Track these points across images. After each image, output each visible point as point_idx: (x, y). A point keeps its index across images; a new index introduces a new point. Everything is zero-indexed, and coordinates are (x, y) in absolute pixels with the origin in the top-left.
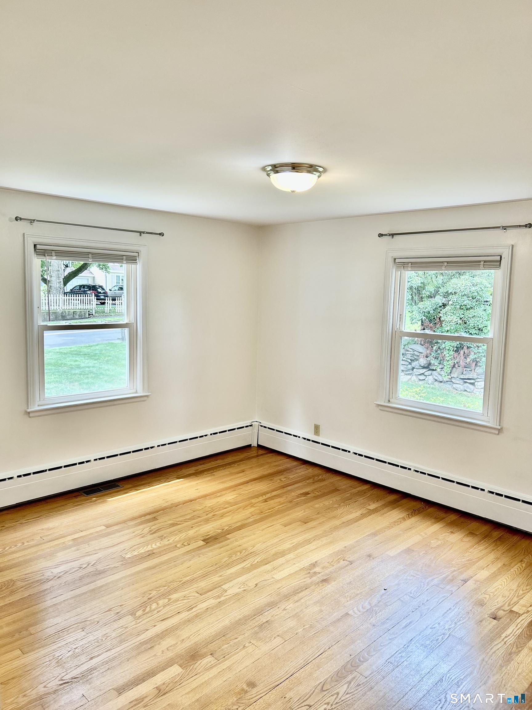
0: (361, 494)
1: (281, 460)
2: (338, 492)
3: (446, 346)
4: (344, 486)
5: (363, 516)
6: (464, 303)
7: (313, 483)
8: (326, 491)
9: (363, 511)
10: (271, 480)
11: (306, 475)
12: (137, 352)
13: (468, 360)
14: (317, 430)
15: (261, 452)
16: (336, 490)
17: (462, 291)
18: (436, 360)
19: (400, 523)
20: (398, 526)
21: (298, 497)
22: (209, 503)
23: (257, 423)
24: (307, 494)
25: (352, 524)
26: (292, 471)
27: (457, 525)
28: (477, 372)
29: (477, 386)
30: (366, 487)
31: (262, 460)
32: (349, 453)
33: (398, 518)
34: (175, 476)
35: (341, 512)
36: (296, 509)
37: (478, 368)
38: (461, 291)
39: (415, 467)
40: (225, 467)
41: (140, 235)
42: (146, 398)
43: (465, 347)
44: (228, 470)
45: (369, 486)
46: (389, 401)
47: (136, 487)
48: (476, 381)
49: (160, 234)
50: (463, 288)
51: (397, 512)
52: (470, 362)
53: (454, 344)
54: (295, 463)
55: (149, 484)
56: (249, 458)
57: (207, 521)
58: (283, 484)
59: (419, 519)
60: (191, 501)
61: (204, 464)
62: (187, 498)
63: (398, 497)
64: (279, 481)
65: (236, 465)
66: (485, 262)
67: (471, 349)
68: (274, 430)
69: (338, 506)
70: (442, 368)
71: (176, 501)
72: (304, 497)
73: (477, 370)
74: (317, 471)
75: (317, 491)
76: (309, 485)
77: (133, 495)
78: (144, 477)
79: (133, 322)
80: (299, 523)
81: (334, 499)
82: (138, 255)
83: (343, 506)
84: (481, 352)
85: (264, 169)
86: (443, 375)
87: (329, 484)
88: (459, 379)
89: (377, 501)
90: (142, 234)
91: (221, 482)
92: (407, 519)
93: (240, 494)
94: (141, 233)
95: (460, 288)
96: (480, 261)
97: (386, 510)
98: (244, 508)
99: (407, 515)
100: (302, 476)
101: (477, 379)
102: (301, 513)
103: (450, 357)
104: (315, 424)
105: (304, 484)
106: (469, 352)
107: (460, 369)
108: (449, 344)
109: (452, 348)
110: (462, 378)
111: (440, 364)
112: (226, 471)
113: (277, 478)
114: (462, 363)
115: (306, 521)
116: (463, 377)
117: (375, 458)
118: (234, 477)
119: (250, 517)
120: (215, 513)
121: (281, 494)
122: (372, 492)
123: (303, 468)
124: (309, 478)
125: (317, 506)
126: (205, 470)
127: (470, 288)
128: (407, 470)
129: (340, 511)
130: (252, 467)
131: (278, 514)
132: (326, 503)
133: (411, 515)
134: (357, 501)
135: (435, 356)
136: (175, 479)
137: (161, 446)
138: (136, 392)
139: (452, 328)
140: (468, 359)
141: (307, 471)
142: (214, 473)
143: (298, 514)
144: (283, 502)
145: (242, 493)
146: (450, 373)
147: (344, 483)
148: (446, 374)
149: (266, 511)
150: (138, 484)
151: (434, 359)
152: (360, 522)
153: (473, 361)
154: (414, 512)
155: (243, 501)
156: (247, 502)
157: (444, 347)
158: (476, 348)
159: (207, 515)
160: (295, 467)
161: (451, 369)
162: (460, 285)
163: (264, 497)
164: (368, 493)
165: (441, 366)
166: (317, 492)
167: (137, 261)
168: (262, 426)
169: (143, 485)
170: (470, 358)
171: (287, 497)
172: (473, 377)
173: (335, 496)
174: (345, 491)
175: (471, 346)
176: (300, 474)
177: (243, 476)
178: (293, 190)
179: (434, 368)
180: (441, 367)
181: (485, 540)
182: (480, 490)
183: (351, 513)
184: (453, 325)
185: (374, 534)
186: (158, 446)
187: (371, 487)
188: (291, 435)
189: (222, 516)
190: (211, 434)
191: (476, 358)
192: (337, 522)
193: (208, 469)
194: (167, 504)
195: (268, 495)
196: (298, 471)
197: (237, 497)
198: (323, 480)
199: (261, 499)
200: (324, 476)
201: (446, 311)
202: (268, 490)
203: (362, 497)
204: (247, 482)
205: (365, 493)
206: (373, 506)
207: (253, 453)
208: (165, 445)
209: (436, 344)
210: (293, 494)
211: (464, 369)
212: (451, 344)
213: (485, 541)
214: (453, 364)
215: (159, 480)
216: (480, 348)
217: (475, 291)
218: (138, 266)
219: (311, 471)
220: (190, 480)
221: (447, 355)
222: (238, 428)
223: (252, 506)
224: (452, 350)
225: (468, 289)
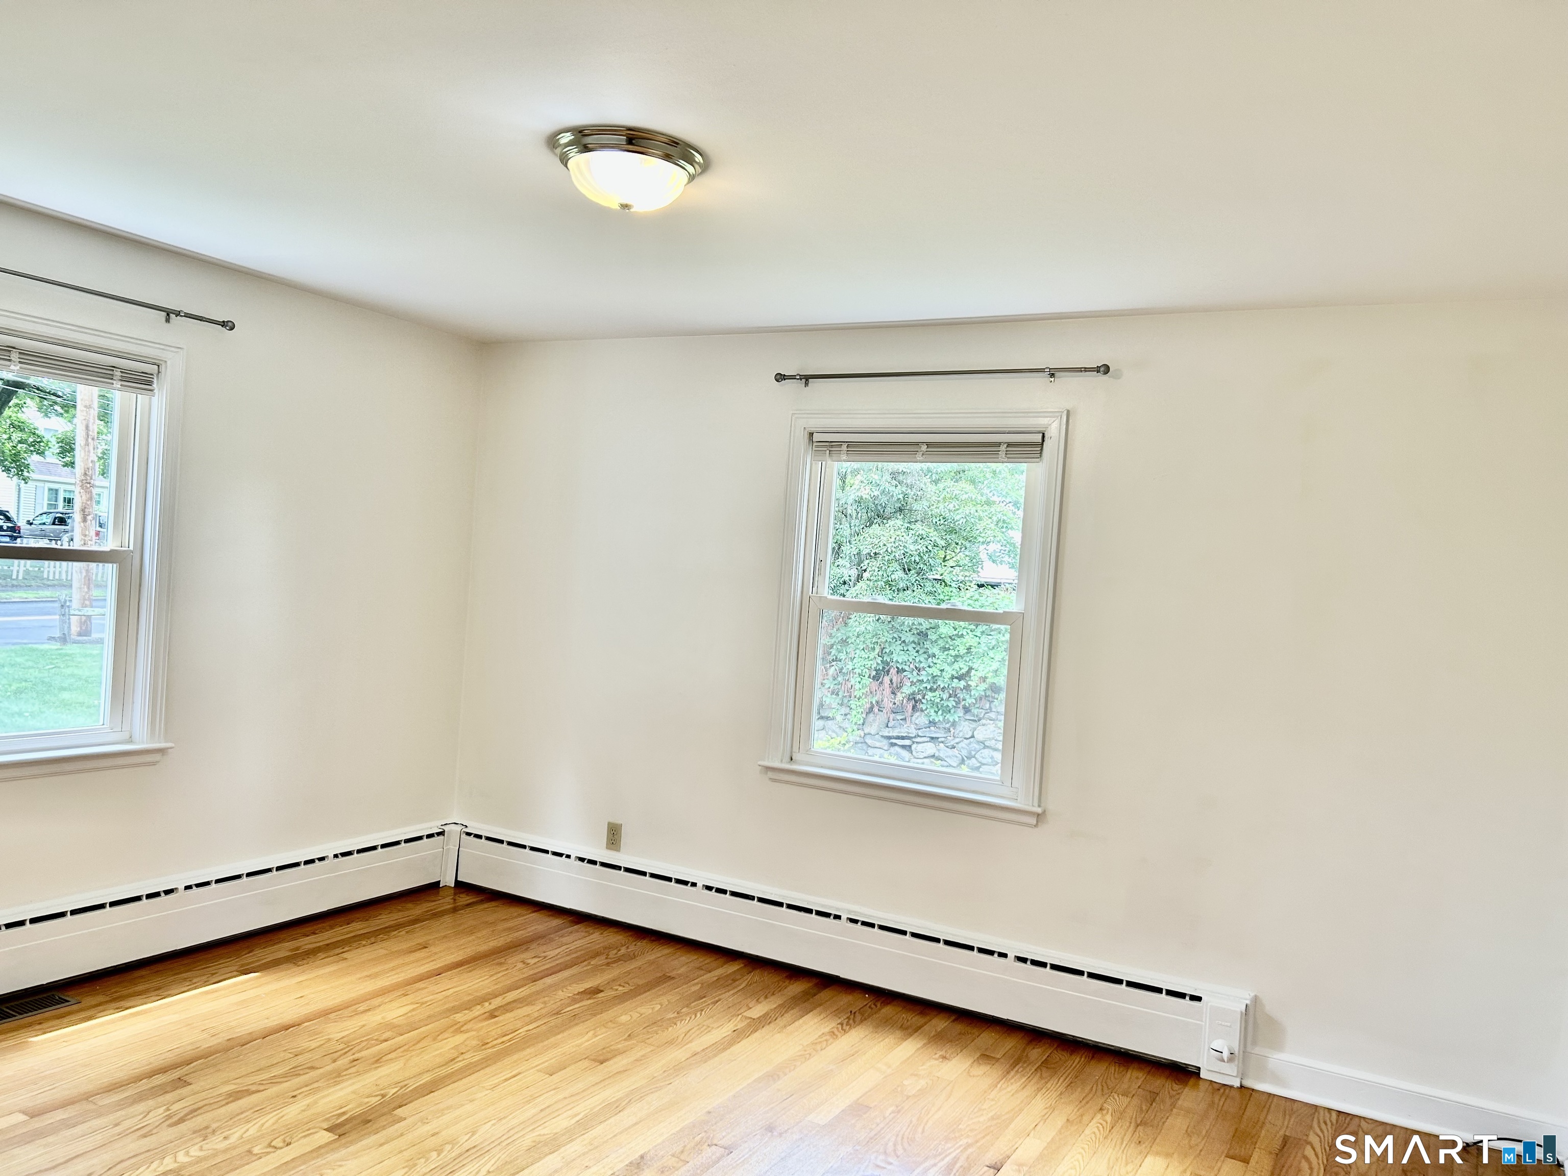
0: (727, 983)
1: (520, 915)
2: (669, 983)
3: (855, 666)
4: (681, 967)
5: (738, 1035)
6: (893, 577)
7: (608, 964)
8: (641, 982)
9: (736, 1023)
10: (501, 964)
11: (587, 948)
12: (138, 629)
13: (900, 697)
14: (614, 836)
15: (464, 899)
16: (666, 978)
17: (890, 551)
18: (834, 696)
19: (827, 1045)
20: (823, 1052)
21: (574, 1000)
22: (338, 1030)
23: (459, 828)
24: (597, 991)
25: (715, 1056)
26: (552, 940)
27: (951, 1041)
28: (917, 722)
29: (917, 752)
30: (733, 967)
31: (469, 918)
32: (693, 889)
33: (820, 1033)
34: (235, 968)
35: (684, 1030)
36: (576, 1030)
37: (918, 714)
38: (887, 551)
39: (850, 912)
40: (373, 940)
41: (168, 320)
42: (157, 757)
43: (892, 670)
44: (385, 944)
45: (742, 965)
46: (792, 759)
47: (118, 1001)
48: (913, 742)
49: (224, 324)
50: (891, 545)
51: (816, 1020)
52: (903, 701)
53: (871, 662)
54: (556, 922)
55: (160, 992)
56: (436, 915)
57: (337, 1077)
58: (531, 972)
59: (867, 1033)
60: (287, 1028)
61: (314, 933)
62: (274, 1021)
63: (810, 985)
64: (520, 965)
65: (403, 933)
66: (1009, 445)
67: (905, 673)
68: (501, 842)
69: (675, 1015)
70: (846, 715)
71: (242, 1031)
72: (590, 998)
73: (917, 719)
74: (612, 937)
75: (618, 983)
76: (596, 969)
77: (113, 1022)
78: (143, 972)
79: (131, 548)
80: (586, 1063)
81: (664, 1000)
82: (159, 372)
83: (687, 1014)
84: (925, 681)
85: (552, 141)
86: (850, 730)
87: (645, 965)
88: (880, 738)
89: (766, 997)
90: (172, 316)
91: (367, 976)
92: (839, 1035)
93: (423, 1003)
94: (169, 313)
95: (885, 545)
96: (999, 444)
97: (788, 1017)
98: (436, 1037)
99: (840, 1026)
100: (576, 950)
101: (915, 737)
102: (586, 1037)
103: (862, 691)
104: (609, 824)
105: (585, 968)
106: (901, 680)
107: (882, 717)
108: (860, 664)
109: (867, 671)
110: (887, 734)
111: (842, 705)
112: (379, 949)
113: (515, 960)
114: (887, 704)
115: (601, 1058)
116: (889, 732)
117: (756, 895)
118: (400, 961)
119: (454, 1059)
120: (356, 1056)
121: (530, 996)
122: (749, 977)
123: (577, 931)
124: (597, 954)
125: (624, 1018)
126: (319, 947)
127: (904, 546)
128: (831, 920)
129: (681, 1028)
130: (445, 937)
131: (528, 1047)
132: (646, 1010)
133: (847, 1025)
134: (719, 1000)
135: (831, 687)
136: (235, 973)
137: (194, 888)
138: (130, 740)
139: (869, 628)
140: (899, 694)
141: (588, 938)
142: (345, 955)
143: (580, 1041)
144: (536, 1015)
145: (425, 1000)
146: (863, 724)
147: (682, 962)
148: (855, 727)
149: (496, 1039)
150: (125, 992)
151: (829, 695)
152: (733, 1049)
153: (909, 699)
154: (852, 1016)
155: (430, 1019)
156: (444, 1022)
157: (851, 669)
158: (915, 673)
159: (334, 1061)
160: (557, 930)
161: (864, 716)
162: (885, 539)
163: (487, 1007)
164: (740, 981)
165: (844, 710)
166: (620, 985)
167: (155, 385)
168: (469, 834)
169: (139, 994)
170: (902, 693)
171: (545, 1003)
172: (908, 733)
173: (666, 993)
174: (688, 980)
175: (904, 667)
176: (572, 947)
177: (424, 958)
178: (625, 202)
179: (831, 715)
180: (843, 713)
181: (1016, 1069)
182: (996, 955)
183: (709, 1029)
184: (871, 621)
185: (773, 1076)
186: (188, 888)
187: (745, 966)
188: (546, 852)
189: (378, 1061)
190: (336, 856)
191: (913, 694)
192: (678, 1054)
193: (327, 945)
194: (213, 1042)
195: (497, 1002)
196: (564, 940)
197: (413, 1010)
198: (632, 957)
199: (478, 1011)
200: (632, 948)
201: (857, 592)
202: (493, 988)
203: (729, 991)
204: (438, 973)
205: (734, 980)
206: (758, 1010)
207: (445, 902)
208: (207, 883)
209: (834, 663)
210: (561, 994)
211: (892, 716)
212: (864, 663)
213: (1017, 1071)
214: (868, 706)
215: (185, 979)
216: (923, 673)
217: (915, 553)
218: (155, 400)
219: (597, 938)
220: (283, 973)
221: (858, 686)
222: (407, 841)
223: (459, 1031)
224: (867, 676)
225: (902, 548)
